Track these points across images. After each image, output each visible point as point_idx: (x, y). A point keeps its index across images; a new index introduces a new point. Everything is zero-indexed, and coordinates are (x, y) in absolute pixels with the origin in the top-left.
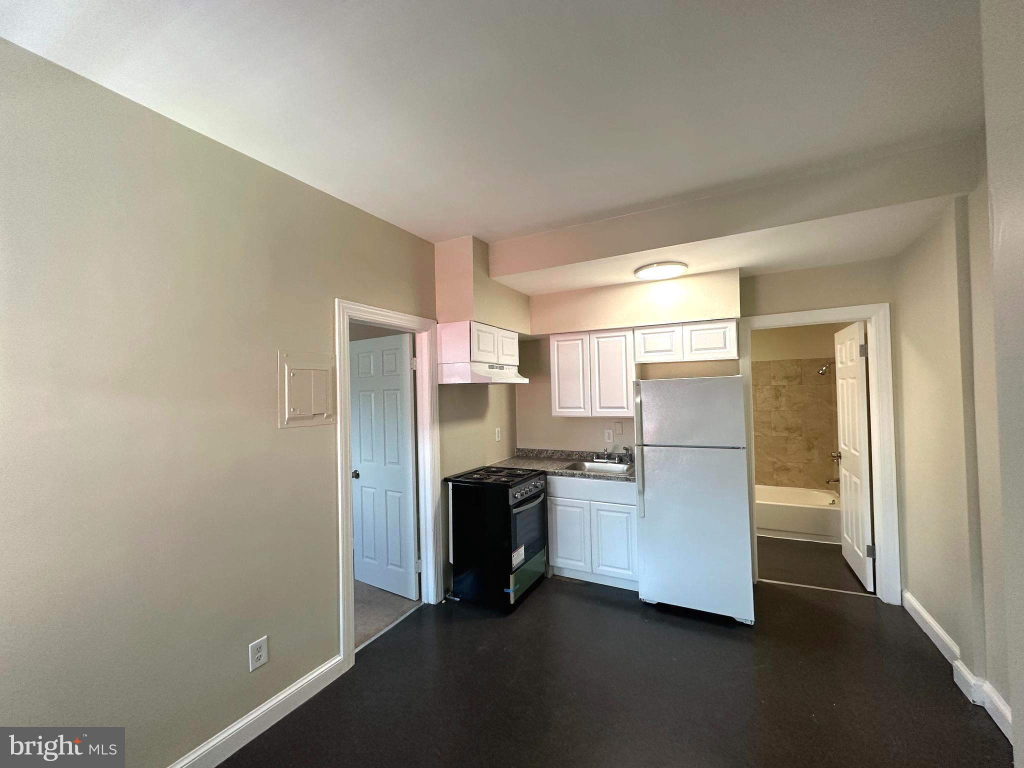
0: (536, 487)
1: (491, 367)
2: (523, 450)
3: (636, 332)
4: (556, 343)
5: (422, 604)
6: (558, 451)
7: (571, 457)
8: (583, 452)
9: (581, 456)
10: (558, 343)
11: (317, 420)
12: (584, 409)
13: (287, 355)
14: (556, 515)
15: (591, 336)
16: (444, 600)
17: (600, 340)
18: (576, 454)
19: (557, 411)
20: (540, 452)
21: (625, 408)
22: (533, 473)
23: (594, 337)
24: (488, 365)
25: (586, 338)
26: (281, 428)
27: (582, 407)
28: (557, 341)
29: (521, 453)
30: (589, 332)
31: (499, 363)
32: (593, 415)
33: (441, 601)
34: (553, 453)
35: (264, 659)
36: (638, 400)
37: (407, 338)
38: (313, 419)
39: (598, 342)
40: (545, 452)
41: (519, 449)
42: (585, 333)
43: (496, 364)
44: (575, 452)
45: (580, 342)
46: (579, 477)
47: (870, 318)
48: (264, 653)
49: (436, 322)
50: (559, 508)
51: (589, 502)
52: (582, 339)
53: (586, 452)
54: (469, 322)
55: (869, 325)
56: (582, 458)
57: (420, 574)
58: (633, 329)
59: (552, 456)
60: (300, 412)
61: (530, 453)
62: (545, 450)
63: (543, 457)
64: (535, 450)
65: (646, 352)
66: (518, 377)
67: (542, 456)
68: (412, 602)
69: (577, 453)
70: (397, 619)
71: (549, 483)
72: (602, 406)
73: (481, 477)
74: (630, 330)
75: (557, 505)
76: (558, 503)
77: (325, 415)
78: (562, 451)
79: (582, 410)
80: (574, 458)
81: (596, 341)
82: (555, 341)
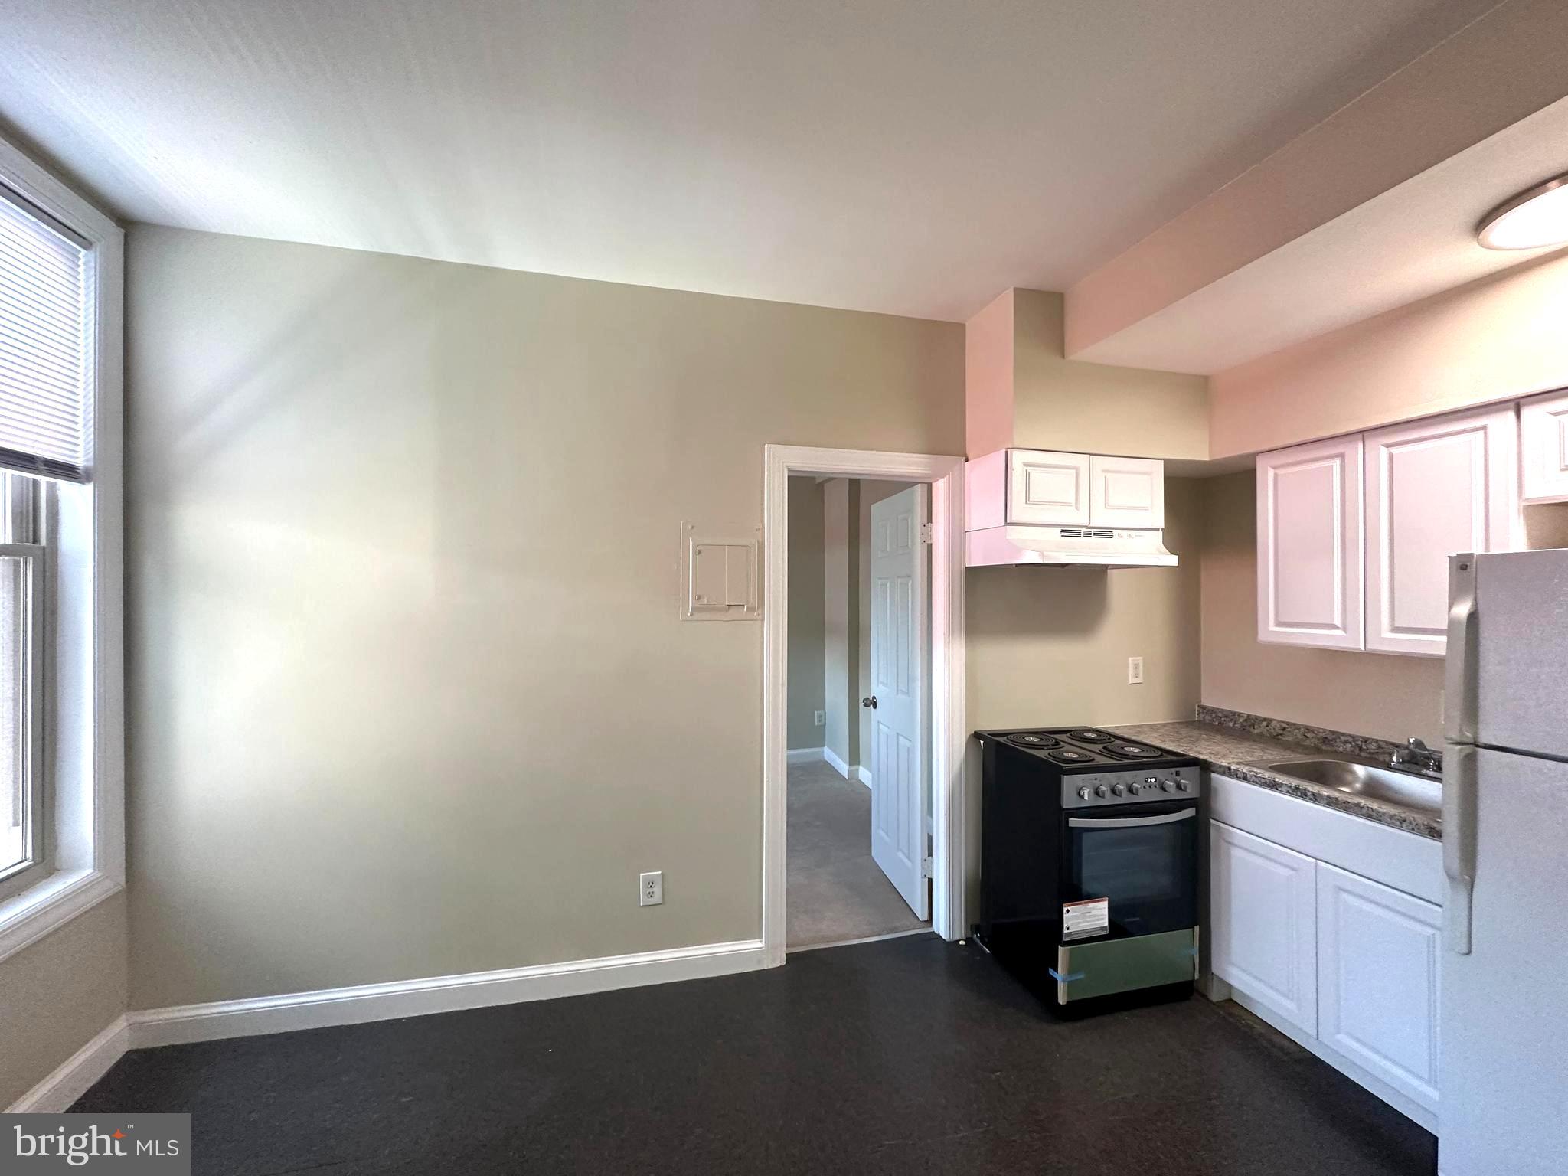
0: (1163, 789)
1: (1068, 532)
2: (1212, 711)
3: (1525, 411)
4: (1271, 473)
5: (930, 930)
6: (1296, 727)
7: (1332, 745)
8: (1366, 740)
9: (1361, 748)
10: (1278, 471)
11: (733, 613)
12: (1345, 629)
13: (692, 527)
14: (1229, 867)
15: (1367, 443)
16: (965, 941)
17: (1395, 451)
18: (1346, 742)
19: (1270, 630)
20: (1252, 721)
22: (1170, 758)
23: (1379, 451)
24: (1059, 529)
25: (1355, 452)
26: (683, 620)
27: (1339, 625)
28: (1275, 468)
29: (1208, 717)
30: (1364, 434)
31: (1091, 525)
32: (1369, 647)
33: (958, 941)
34: (1284, 729)
35: (657, 898)
36: (1463, 610)
37: (919, 491)
38: (727, 611)
39: (1391, 457)
40: (1265, 723)
41: (1204, 708)
43: (1087, 527)
44: (1343, 734)
45: (1336, 464)
46: (1288, 792)
48: (657, 890)
49: (963, 459)
50: (1236, 853)
51: (1313, 860)
52: (1342, 456)
53: (1377, 741)
54: (1004, 450)
56: (1363, 754)
57: (930, 881)
58: (1516, 404)
59: (1281, 735)
60: (708, 601)
61: (1227, 720)
62: (1265, 719)
63: (1257, 734)
64: (1240, 715)
66: (1161, 553)
67: (1256, 731)
68: (916, 920)
69: (1351, 740)
70: (880, 935)
71: (1216, 790)
72: (1397, 624)
73: (1042, 743)
74: (1506, 409)
75: (1236, 846)
76: (1236, 842)
77: (746, 606)
78: (1308, 729)
79: (1339, 633)
80: (1341, 749)
81: (1384, 453)
82: (1269, 468)
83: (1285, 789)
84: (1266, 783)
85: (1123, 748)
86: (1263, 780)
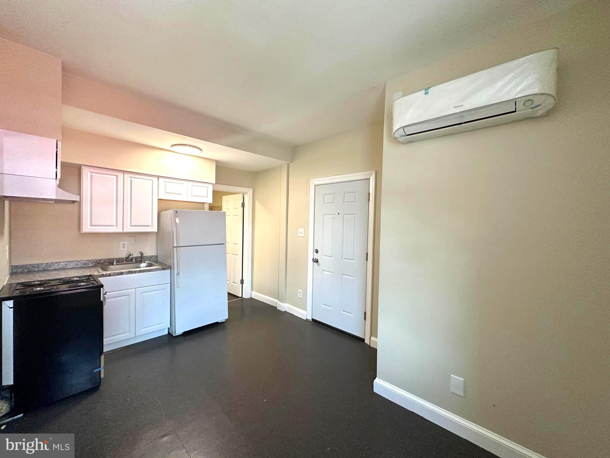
2: (23, 267)
3: (160, 179)
10: (92, 174)
12: (117, 227)
15: (125, 174)
17: (133, 180)
19: (88, 228)
21: (150, 226)
23: (127, 176)
25: (121, 175)
27: (115, 225)
28: (91, 172)
29: (20, 270)
30: (124, 172)
32: (123, 231)
39: (131, 180)
41: (16, 267)
42: (121, 171)
45: (115, 177)
47: (247, 193)
52: (117, 176)
54: (55, 140)
55: (245, 196)
58: (158, 177)
65: (166, 193)
72: (132, 224)
74: (156, 177)
79: (115, 227)
81: (129, 179)
82: (89, 172)
83: (125, 273)
84: (118, 274)
85: (70, 279)
86: (117, 274)
